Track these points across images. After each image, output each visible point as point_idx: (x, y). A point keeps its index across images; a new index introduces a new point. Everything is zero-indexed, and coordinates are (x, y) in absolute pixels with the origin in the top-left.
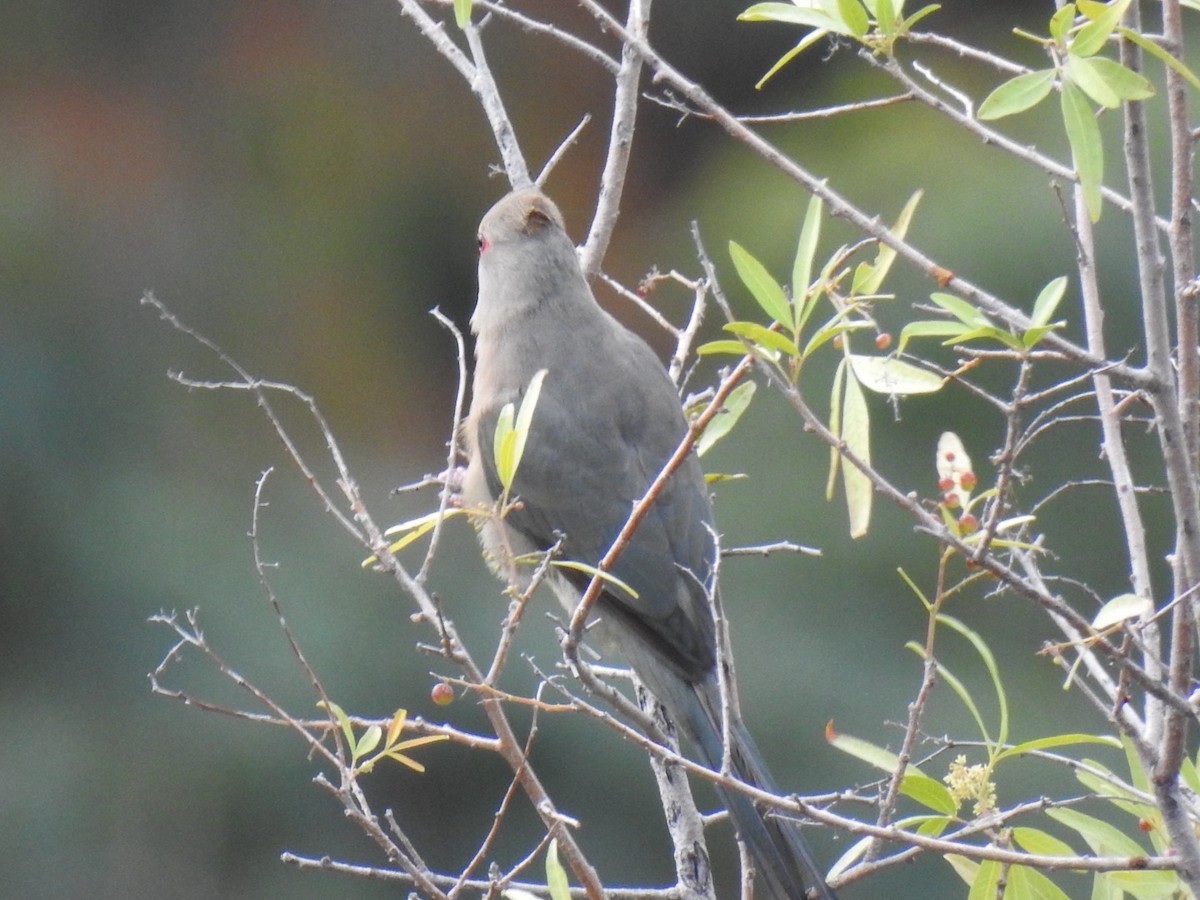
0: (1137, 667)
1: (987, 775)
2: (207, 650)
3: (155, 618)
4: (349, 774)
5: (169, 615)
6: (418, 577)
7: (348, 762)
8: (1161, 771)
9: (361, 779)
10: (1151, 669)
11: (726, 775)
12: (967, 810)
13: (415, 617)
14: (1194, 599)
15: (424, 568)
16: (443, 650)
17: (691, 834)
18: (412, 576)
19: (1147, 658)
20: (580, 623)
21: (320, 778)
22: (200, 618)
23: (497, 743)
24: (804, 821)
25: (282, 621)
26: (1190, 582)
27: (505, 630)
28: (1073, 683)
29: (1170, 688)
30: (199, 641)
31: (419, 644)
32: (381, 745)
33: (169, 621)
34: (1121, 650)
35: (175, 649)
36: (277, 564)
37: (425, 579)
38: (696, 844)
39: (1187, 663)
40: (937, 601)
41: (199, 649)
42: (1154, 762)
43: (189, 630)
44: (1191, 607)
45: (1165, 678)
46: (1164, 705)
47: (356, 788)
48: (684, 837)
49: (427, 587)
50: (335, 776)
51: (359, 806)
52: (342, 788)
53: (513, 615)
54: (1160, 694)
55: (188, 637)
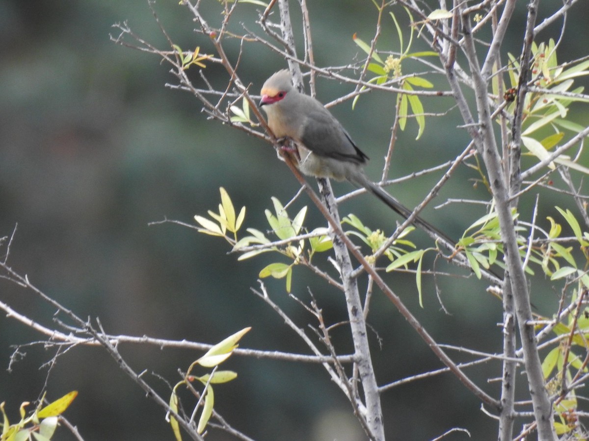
0: (441, 30)
1: (399, 63)
2: (132, 34)
3: (114, 26)
4: (181, 70)
5: (118, 24)
6: (196, 7)
7: (181, 65)
8: (448, 63)
9: (185, 71)
10: (445, 31)
11: (306, 63)
12: (391, 73)
13: (195, 20)
14: (460, 8)
15: (198, 4)
16: (202, 32)
17: (299, 80)
18: (194, 6)
19: (444, 27)
20: (267, 13)
21: (172, 71)
22: (128, 24)
23: (221, 61)
24: (330, 77)
25: (157, 20)
26: (459, 3)
27: (223, 25)
28: (420, 36)
29: (451, 37)
30: (128, 31)
31: (194, 30)
32: (192, 60)
33: (118, 26)
34: (436, 24)
35: (121, 35)
36: (155, 2)
37: (198, 7)
38: (300, 83)
39: (457, 29)
40: (382, 7)
41: (129, 34)
42: (446, 61)
43: (125, 28)
44: (459, 11)
45: (450, 33)
46: (449, 43)
47: (184, 74)
48: (296, 81)
49: (199, 10)
50: (177, 70)
51: (185, 79)
52: (179, 74)
53: (226, 19)
54: (448, 39)
55: (125, 30)
